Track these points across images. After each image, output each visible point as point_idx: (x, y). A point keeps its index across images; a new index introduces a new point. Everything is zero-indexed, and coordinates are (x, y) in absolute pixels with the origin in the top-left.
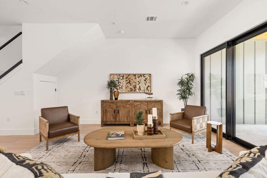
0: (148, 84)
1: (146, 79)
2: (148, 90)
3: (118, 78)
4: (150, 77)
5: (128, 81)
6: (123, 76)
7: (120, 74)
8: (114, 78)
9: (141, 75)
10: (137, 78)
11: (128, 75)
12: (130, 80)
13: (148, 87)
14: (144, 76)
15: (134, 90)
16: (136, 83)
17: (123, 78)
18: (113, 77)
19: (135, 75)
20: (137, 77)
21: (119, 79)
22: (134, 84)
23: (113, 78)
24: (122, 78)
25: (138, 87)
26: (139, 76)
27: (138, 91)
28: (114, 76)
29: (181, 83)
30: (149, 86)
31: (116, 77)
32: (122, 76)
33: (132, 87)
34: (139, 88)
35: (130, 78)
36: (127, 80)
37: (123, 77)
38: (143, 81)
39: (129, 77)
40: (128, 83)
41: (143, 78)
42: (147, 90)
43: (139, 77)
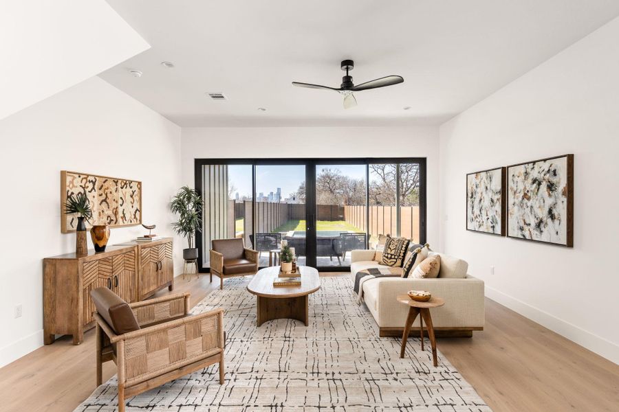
0: (136, 206)
1: (133, 193)
2: (137, 219)
3: (83, 185)
4: (140, 189)
5: (104, 197)
6: (94, 181)
7: (88, 176)
8: (74, 186)
9: (126, 184)
10: (120, 189)
11: (104, 179)
12: (106, 194)
13: (135, 212)
14: (131, 185)
15: (114, 219)
16: (117, 202)
17: (93, 188)
18: (70, 182)
19: (116, 181)
20: (119, 186)
21: (84, 188)
22: (114, 205)
23: (71, 186)
24: (91, 186)
25: (120, 210)
26: (123, 184)
27: (120, 220)
28: (74, 178)
29: (179, 206)
30: (137, 210)
31: (77, 181)
32: (92, 181)
33: (109, 212)
34: (122, 215)
35: (108, 188)
36: (101, 192)
37: (94, 184)
38: (128, 199)
39: (106, 185)
40: (102, 201)
41: (128, 191)
42: (135, 220)
43: (122, 188)
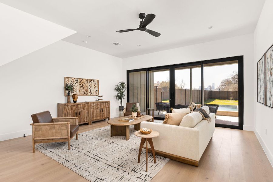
0: (97, 88)
1: (95, 84)
2: (97, 93)
3: (73, 81)
4: (98, 82)
5: (82, 85)
6: (77, 80)
7: (75, 78)
8: (69, 82)
9: (91, 81)
10: (89, 83)
11: (82, 79)
12: (83, 84)
13: (96, 91)
14: (94, 81)
15: (86, 93)
16: (87, 87)
17: (77, 82)
18: (67, 80)
19: (87, 80)
20: (88, 81)
21: (73, 82)
22: (86, 88)
23: (68, 82)
24: (76, 82)
25: (89, 90)
26: (90, 81)
27: (89, 94)
28: (69, 79)
30: (97, 90)
31: (70, 80)
32: (76, 80)
33: (84, 90)
34: (90, 92)
35: (83, 82)
36: (80, 84)
37: (77, 81)
38: (93, 86)
39: (82, 81)
40: (81, 87)
41: (93, 83)
42: (96, 94)
43: (90, 82)
